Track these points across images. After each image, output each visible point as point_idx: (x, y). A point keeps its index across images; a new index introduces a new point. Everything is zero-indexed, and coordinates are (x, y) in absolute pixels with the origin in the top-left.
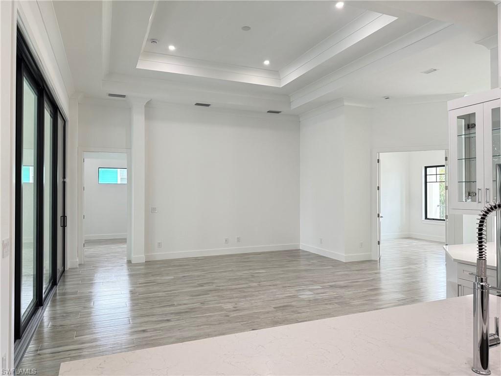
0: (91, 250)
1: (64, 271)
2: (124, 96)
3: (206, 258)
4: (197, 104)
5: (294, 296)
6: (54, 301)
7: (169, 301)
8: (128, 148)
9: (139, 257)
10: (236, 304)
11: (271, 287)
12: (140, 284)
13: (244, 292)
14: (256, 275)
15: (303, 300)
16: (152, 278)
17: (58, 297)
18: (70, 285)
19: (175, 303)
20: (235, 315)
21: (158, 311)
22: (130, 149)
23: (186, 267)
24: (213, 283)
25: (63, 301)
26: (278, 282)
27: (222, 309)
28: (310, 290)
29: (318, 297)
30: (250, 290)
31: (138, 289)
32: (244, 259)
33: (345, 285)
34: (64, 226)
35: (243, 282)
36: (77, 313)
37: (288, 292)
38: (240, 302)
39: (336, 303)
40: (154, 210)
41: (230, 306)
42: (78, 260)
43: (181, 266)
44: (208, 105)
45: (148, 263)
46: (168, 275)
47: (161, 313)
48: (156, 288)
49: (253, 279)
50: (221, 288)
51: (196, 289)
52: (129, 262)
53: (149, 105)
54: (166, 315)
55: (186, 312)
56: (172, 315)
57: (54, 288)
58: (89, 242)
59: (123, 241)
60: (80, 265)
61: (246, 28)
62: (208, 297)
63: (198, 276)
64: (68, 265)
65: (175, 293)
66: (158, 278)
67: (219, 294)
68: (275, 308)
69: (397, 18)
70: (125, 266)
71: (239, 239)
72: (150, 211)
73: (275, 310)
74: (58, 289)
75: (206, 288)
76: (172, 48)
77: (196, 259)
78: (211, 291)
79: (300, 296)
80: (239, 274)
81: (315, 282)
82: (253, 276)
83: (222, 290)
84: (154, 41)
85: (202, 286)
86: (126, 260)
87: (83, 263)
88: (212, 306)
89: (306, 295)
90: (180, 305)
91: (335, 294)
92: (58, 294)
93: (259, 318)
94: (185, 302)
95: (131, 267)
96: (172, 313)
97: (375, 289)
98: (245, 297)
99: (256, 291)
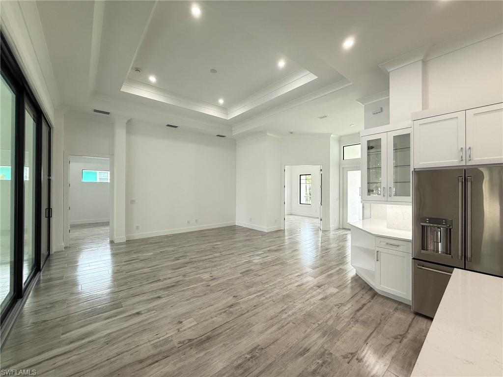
0: (76, 234)
1: (49, 255)
2: (108, 113)
3: (174, 235)
4: (168, 125)
5: (249, 261)
6: (37, 290)
7: (155, 276)
8: (112, 154)
9: (120, 238)
10: (211, 274)
11: (231, 256)
12: (125, 262)
13: (213, 262)
14: (216, 247)
15: (256, 264)
16: (135, 256)
17: (42, 285)
18: (55, 270)
19: (161, 278)
20: (214, 284)
21: (147, 288)
22: (113, 155)
23: (162, 244)
24: (186, 256)
25: (47, 289)
26: (233, 251)
27: (202, 280)
28: (258, 255)
29: (266, 260)
30: (217, 259)
31: (125, 267)
32: (202, 234)
33: (276, 249)
34: (49, 216)
35: (209, 253)
36: (64, 301)
37: (243, 259)
38: (213, 271)
39: (279, 264)
40: (133, 202)
41: (206, 276)
42: (63, 244)
43: (156, 243)
44: (176, 127)
45: (129, 242)
46: (148, 251)
47: (150, 290)
48: (140, 265)
49: (214, 250)
50: (194, 260)
51: (174, 263)
52: (112, 242)
53: (129, 122)
54: (156, 291)
55: (173, 286)
56: (161, 292)
57: (37, 275)
58: (74, 227)
59: (106, 224)
60: (65, 248)
61: (214, 71)
62: (187, 269)
63: (173, 251)
64: (54, 249)
65: (158, 268)
66: (140, 255)
67: (194, 265)
68: (241, 273)
69: (317, 77)
70: (109, 246)
71: (197, 221)
72: (130, 202)
73: (241, 275)
74: (42, 275)
75: (182, 261)
76: (152, 79)
77: (167, 236)
78: (187, 263)
79: (254, 261)
80: (203, 246)
81: (257, 249)
82: (214, 248)
83: (195, 261)
84: (137, 70)
85: (178, 259)
86: (109, 241)
87: (68, 246)
88: (192, 277)
89: (257, 260)
90: (166, 279)
91: (274, 256)
92: (41, 282)
93: (234, 285)
94: (169, 276)
95: (114, 247)
96: (161, 289)
97: (295, 250)
98: (215, 266)
99: (222, 260)
